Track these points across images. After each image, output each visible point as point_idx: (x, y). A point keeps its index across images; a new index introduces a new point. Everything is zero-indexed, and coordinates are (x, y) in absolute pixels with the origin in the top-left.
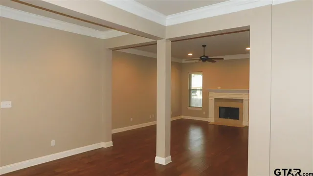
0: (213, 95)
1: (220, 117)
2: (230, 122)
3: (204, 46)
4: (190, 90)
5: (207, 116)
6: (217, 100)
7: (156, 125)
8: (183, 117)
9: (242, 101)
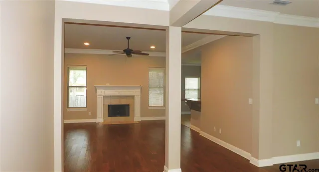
3: (128, 38)
9: (133, 97)
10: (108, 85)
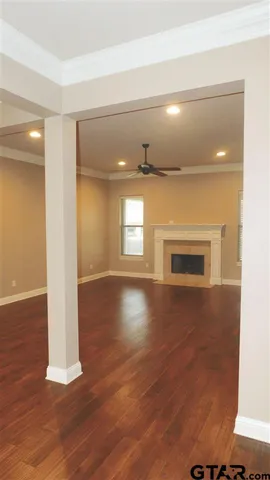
0: (161, 235)
1: (173, 272)
2: (189, 280)
3: (146, 146)
4: (123, 226)
5: (151, 270)
6: (167, 242)
7: (46, 295)
8: (112, 273)
9: (208, 243)
10: (171, 222)
